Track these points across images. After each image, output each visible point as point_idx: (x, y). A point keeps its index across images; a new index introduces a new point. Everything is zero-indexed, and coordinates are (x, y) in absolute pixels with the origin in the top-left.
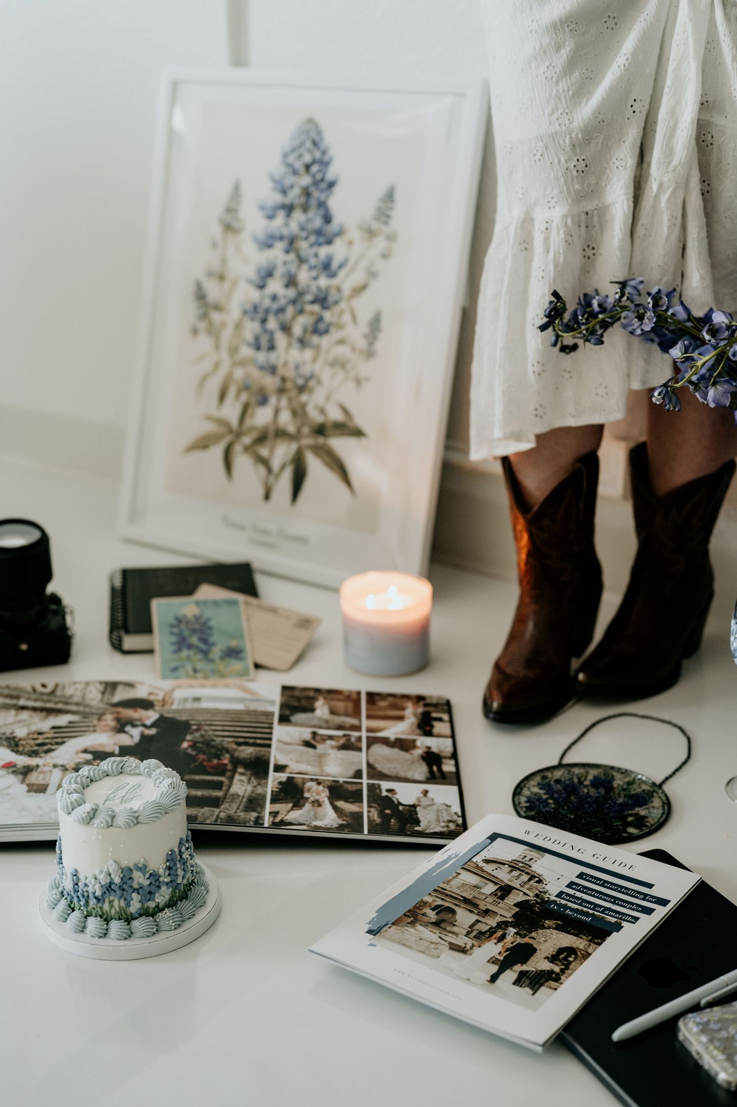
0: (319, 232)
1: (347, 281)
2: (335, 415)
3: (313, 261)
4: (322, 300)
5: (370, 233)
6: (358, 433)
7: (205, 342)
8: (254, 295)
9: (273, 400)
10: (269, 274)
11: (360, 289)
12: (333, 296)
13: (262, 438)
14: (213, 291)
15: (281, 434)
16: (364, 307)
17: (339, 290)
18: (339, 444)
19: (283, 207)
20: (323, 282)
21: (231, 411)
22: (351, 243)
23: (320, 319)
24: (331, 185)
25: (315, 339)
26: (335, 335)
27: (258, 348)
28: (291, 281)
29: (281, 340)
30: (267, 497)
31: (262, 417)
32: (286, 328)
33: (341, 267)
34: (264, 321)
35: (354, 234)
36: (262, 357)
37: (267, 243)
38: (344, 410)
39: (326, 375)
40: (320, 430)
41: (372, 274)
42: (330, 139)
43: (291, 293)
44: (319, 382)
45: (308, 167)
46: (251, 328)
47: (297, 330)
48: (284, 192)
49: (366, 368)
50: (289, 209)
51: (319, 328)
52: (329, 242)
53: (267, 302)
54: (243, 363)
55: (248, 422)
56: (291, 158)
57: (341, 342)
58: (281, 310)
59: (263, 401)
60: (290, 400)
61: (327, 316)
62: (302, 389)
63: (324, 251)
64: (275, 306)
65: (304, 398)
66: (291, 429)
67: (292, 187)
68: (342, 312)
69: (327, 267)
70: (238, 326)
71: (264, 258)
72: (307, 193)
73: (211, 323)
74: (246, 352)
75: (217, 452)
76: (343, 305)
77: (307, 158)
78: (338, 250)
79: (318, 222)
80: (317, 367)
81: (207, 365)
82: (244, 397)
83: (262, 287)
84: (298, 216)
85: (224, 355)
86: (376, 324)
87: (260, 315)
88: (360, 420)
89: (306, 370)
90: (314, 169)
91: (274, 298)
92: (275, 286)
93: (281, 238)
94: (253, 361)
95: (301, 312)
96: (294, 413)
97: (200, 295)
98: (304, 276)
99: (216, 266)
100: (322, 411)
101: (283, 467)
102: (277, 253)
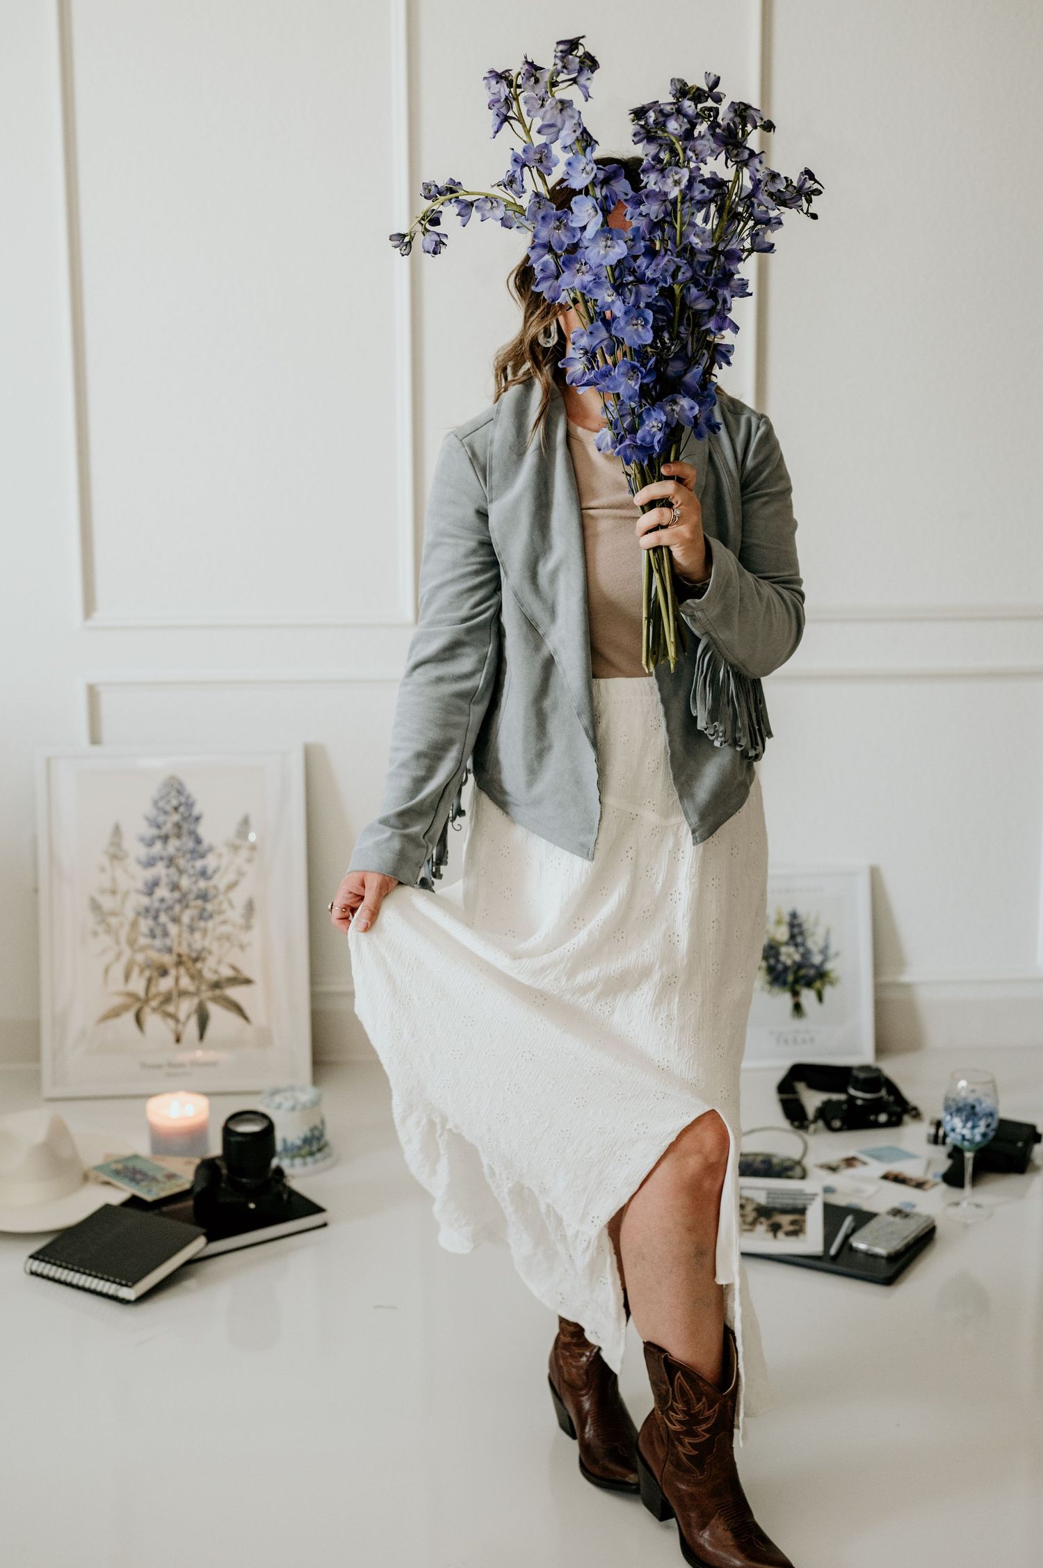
0: (193, 852)
1: (221, 882)
2: (227, 972)
3: (191, 871)
4: (204, 896)
5: (235, 848)
6: (248, 982)
7: (106, 940)
8: (145, 901)
9: (173, 972)
10: (155, 884)
11: (232, 886)
12: (212, 892)
13: (168, 999)
14: (107, 903)
15: (183, 994)
16: (239, 897)
17: (215, 888)
18: (234, 993)
19: (160, 837)
20: (202, 884)
21: (138, 985)
22: (220, 856)
23: (204, 910)
24: (198, 819)
25: (202, 924)
26: (218, 919)
27: (153, 936)
28: (175, 887)
29: (173, 929)
30: (178, 1040)
31: (165, 984)
32: (176, 920)
33: (215, 872)
34: (156, 918)
35: (221, 848)
36: (158, 943)
37: (150, 863)
38: (234, 968)
39: (215, 947)
40: (217, 985)
41: (241, 874)
42: (192, 788)
43: (177, 895)
44: (210, 953)
45: (176, 809)
46: (145, 925)
47: (186, 919)
48: (159, 827)
49: (245, 937)
50: (165, 839)
51: (203, 916)
52: (203, 856)
53: (157, 904)
54: (143, 949)
55: (153, 990)
56: (161, 804)
57: (224, 922)
58: (170, 908)
59: (164, 972)
60: (187, 970)
61: (209, 907)
62: (196, 960)
63: (199, 864)
64: (164, 906)
65: (199, 965)
66: (192, 988)
67: (165, 823)
68: (221, 903)
69: (203, 874)
70: (134, 925)
71: (150, 874)
72: (178, 826)
73: (108, 925)
74: (143, 941)
75: (129, 1017)
76: (221, 898)
77: (175, 803)
78: (211, 862)
79: (190, 844)
80: (207, 943)
81: (110, 956)
82: (147, 973)
83: (150, 893)
84: (173, 844)
85: (124, 946)
86: (250, 907)
87: (152, 913)
88: (247, 973)
89: (198, 945)
90: (182, 809)
91: (162, 900)
92: (162, 892)
93: (162, 859)
94: (151, 947)
95: (187, 906)
96: (192, 977)
97: (95, 906)
98: (185, 882)
99: (107, 884)
100: (216, 972)
101: (188, 1017)
102: (160, 869)
